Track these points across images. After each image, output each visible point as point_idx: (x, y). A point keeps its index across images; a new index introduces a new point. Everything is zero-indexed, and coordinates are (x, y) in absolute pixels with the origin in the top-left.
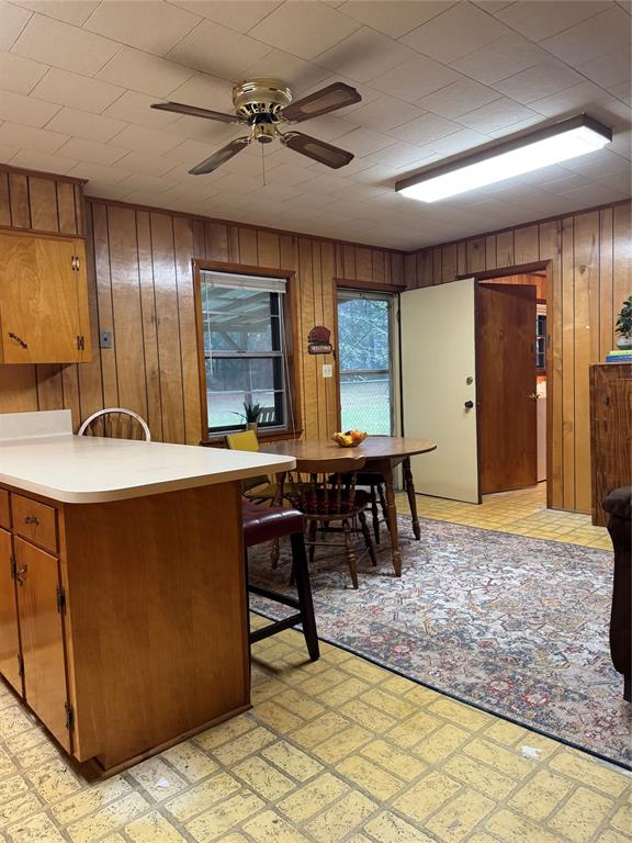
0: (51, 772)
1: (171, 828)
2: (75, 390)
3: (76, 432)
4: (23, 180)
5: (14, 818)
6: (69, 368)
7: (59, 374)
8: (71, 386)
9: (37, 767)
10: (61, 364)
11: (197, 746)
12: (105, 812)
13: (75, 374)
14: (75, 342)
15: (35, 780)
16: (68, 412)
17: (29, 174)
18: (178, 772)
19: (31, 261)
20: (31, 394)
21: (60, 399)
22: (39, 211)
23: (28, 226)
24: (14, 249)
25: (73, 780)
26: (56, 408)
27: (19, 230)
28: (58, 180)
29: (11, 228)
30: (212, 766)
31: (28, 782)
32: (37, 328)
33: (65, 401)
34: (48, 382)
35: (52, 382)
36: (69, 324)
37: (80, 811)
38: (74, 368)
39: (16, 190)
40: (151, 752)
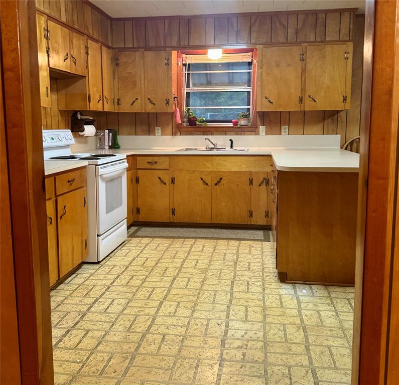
0: (271, 275)
1: (296, 301)
2: (344, 124)
3: (341, 148)
4: (324, 15)
5: (253, 280)
6: (342, 113)
7: (336, 116)
8: (342, 122)
9: (268, 272)
10: (338, 111)
11: (327, 289)
12: (279, 290)
13: (345, 115)
14: (342, 98)
15: (265, 275)
16: (339, 136)
17: (326, 12)
18: (312, 292)
19: (323, 57)
20: (320, 126)
21: (335, 129)
22: (331, 30)
23: (323, 40)
24: (316, 52)
25: (276, 279)
26: (333, 134)
27: (319, 42)
28: (341, 12)
29: (315, 41)
30: (327, 295)
31: (263, 275)
32: (322, 92)
33: (338, 130)
34: (330, 120)
35: (332, 119)
36: (340, 89)
37: (272, 287)
38: (345, 112)
39: (320, 21)
40: (307, 283)
